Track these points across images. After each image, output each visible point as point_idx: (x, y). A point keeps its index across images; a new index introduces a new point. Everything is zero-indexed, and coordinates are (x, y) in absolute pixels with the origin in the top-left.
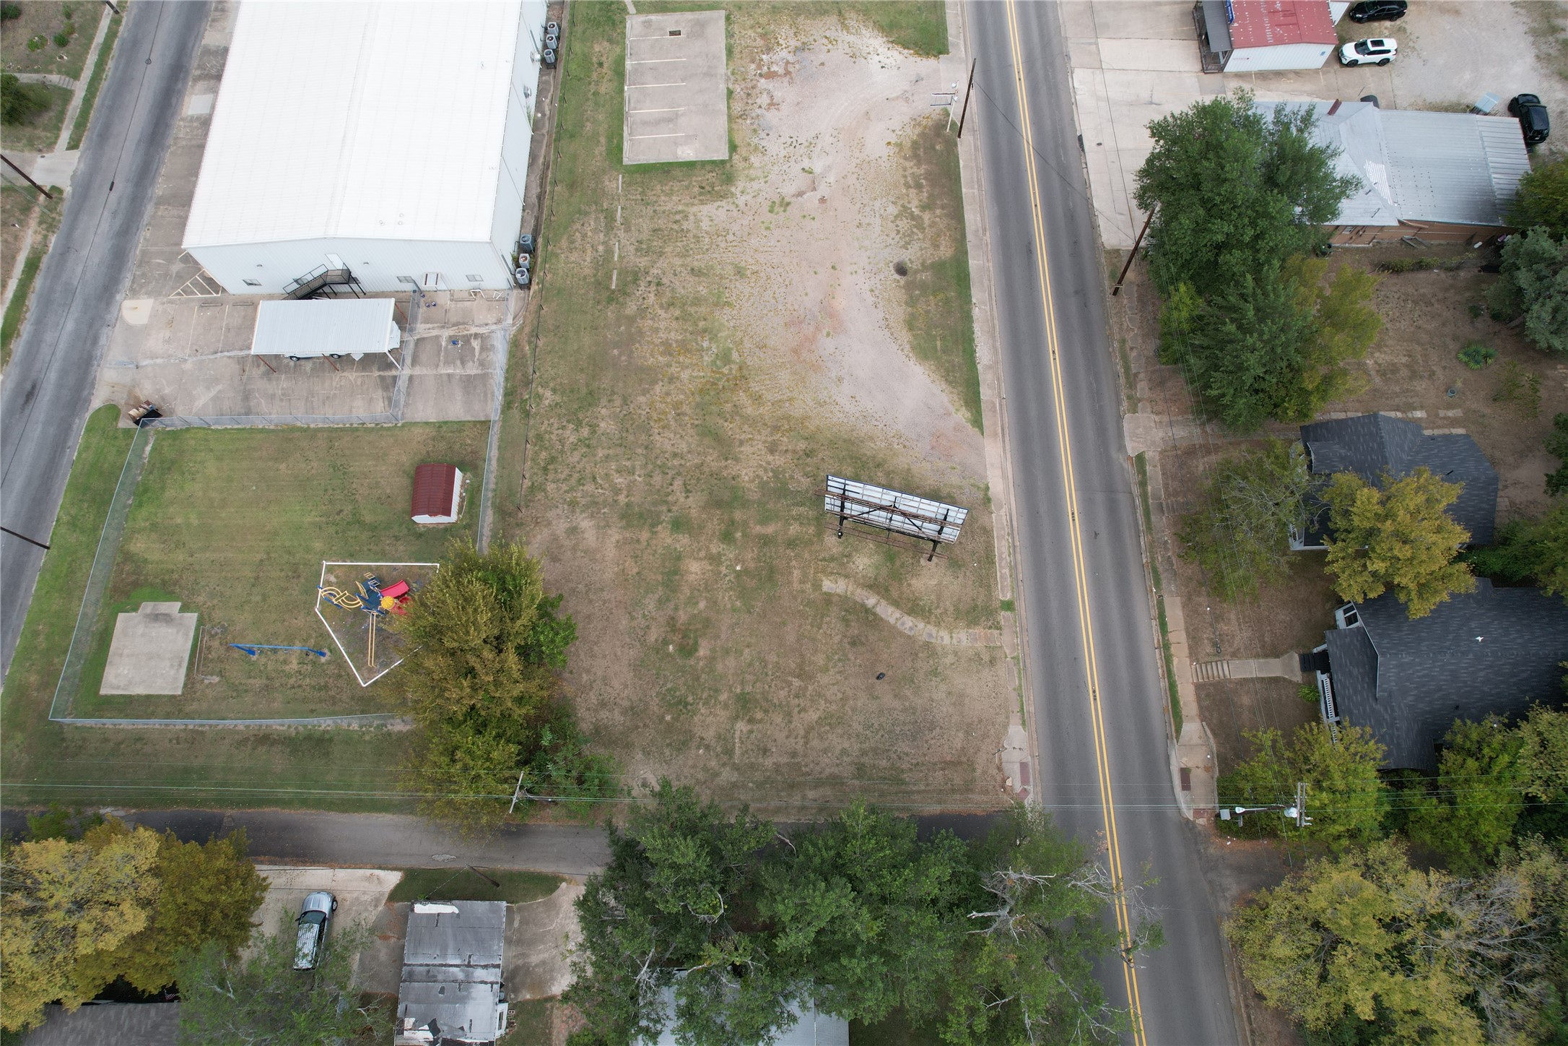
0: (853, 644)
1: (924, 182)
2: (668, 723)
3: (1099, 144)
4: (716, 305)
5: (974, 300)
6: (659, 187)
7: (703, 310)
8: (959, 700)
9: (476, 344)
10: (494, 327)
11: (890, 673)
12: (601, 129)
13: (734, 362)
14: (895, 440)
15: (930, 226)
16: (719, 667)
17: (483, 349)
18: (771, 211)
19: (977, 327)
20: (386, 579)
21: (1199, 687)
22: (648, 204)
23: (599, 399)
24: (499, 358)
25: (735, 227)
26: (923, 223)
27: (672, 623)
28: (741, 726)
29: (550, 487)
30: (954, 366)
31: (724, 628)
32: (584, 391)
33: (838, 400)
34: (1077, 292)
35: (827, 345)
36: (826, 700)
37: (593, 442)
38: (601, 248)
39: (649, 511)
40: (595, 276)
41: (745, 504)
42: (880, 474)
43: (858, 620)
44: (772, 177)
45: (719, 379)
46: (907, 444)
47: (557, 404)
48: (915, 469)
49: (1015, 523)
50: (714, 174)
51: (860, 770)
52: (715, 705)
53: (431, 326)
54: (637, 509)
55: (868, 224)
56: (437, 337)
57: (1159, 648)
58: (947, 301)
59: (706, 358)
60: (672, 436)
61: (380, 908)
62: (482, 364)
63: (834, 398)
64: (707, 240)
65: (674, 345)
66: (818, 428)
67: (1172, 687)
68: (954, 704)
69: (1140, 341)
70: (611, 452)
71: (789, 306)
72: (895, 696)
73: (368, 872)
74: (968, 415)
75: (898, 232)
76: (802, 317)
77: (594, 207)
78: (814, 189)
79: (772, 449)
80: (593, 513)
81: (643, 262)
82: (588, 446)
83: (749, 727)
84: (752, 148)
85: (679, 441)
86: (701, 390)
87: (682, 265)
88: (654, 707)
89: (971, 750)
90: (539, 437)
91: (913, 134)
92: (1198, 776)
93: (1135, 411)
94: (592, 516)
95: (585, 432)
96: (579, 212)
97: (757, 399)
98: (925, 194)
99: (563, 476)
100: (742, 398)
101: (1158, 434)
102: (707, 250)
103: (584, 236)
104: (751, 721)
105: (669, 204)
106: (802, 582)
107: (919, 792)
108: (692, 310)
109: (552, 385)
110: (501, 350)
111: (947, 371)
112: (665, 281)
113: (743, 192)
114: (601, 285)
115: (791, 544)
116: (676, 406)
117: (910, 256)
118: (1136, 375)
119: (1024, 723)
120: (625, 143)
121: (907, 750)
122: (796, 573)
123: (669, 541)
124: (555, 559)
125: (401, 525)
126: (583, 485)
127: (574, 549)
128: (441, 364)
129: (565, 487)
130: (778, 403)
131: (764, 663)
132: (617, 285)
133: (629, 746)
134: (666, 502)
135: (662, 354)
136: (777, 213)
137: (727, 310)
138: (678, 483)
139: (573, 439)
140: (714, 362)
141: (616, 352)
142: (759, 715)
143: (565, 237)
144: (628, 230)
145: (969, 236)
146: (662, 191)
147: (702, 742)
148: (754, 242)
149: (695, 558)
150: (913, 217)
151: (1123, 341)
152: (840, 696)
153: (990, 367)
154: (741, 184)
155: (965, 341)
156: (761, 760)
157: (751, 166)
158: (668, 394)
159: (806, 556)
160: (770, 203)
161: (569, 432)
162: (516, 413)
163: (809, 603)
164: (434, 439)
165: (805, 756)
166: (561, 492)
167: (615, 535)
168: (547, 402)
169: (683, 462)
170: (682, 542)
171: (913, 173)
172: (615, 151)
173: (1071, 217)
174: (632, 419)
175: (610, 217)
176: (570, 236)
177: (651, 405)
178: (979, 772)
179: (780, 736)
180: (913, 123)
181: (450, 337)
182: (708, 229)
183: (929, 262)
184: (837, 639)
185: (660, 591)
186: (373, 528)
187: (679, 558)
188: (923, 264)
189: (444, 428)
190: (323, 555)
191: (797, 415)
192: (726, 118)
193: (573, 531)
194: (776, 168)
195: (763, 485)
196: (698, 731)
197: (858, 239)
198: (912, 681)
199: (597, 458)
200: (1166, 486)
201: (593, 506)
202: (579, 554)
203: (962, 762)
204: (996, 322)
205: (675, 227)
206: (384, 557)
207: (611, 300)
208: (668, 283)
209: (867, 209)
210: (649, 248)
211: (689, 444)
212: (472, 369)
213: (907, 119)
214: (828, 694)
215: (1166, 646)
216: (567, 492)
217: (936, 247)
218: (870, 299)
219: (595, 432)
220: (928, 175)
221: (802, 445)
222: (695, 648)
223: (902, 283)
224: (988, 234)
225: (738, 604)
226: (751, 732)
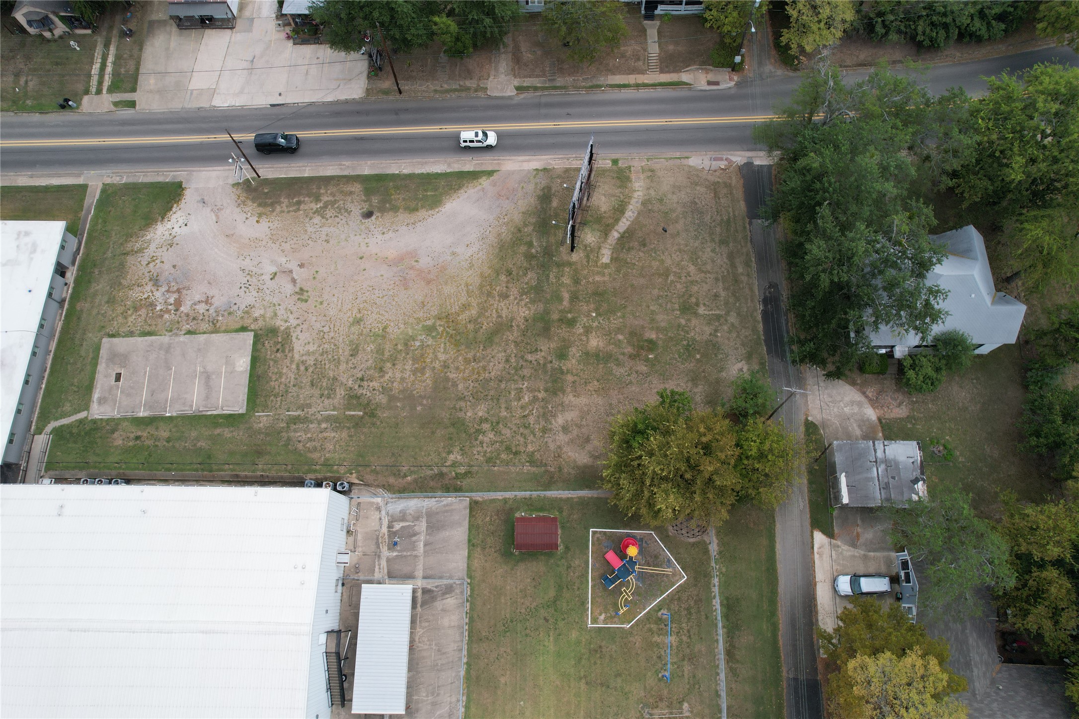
0: (644, 245)
1: (295, 200)
2: (702, 356)
3: (280, 94)
4: (384, 337)
5: (397, 172)
6: (272, 383)
7: (388, 346)
8: (677, 188)
9: (397, 526)
10: (383, 513)
11: (662, 225)
12: (207, 433)
13: (434, 324)
14: (501, 221)
15: (334, 196)
16: (663, 324)
17: (403, 518)
18: (306, 301)
19: (418, 171)
20: (602, 572)
21: (662, 71)
22: (287, 391)
23: (459, 418)
24: (414, 504)
25: (318, 326)
26: (331, 201)
27: (632, 357)
28: (701, 310)
29: (530, 448)
30: (447, 185)
31: (637, 323)
32: (451, 430)
33: (469, 254)
34: (397, 114)
35: (425, 262)
36: (681, 261)
37: (494, 420)
38: (324, 425)
39: (551, 376)
40: (349, 428)
41: (547, 312)
42: (526, 230)
43: (628, 242)
44: (275, 301)
45: (447, 333)
46: (504, 214)
47: (461, 450)
48: (523, 210)
49: (560, 156)
50: (267, 342)
51: (723, 242)
52: (688, 327)
53: (377, 567)
54: (550, 385)
55: (327, 235)
56: (388, 560)
57: (638, 90)
58: (397, 188)
59: (429, 343)
60: (492, 364)
61: (839, 543)
62: (417, 518)
63: (467, 258)
64: (326, 346)
65: (416, 366)
66: (489, 268)
67: (661, 85)
68: (680, 191)
69: (437, 82)
70: (503, 406)
71: (390, 288)
72: (677, 222)
73: (816, 556)
74: (484, 178)
75: (336, 216)
76: (400, 278)
77: (284, 434)
78: (291, 272)
79: (504, 296)
80: (551, 416)
81: (341, 392)
82: (498, 423)
83: (702, 306)
84: (246, 316)
85: (496, 358)
86: (455, 345)
87: (347, 363)
88: (690, 366)
89: (707, 183)
90: (489, 460)
91: (251, 206)
92: (711, 77)
93: (487, 88)
94: (555, 416)
95: (486, 426)
96: (286, 445)
97: (465, 307)
98: (306, 199)
99: (522, 439)
100: (463, 317)
101: (502, 78)
102: (335, 345)
103: (310, 439)
104: (697, 305)
105: (290, 375)
106: (604, 275)
107: (734, 212)
108: (387, 354)
109: (444, 455)
110: (405, 504)
111: (451, 189)
112: (359, 375)
113: (286, 321)
114: (358, 423)
115: (577, 281)
116: (467, 361)
117: (356, 210)
118: (460, 86)
119: (688, 158)
120: (225, 412)
121: (709, 217)
122: (597, 278)
123: (574, 361)
124: (588, 440)
125: (558, 566)
126: (530, 424)
127: (580, 426)
128: (415, 553)
129: (531, 437)
130: (469, 293)
131: (659, 297)
132: (360, 411)
133: (718, 381)
134: (545, 365)
135: (423, 374)
136: (309, 297)
137: (389, 330)
138: (529, 357)
139: (491, 435)
140: (433, 337)
141: (419, 408)
142: (693, 300)
143: (309, 455)
144: (309, 406)
145: (346, 173)
146: (276, 380)
147: (714, 334)
148: (332, 312)
149: (587, 343)
150: (325, 207)
151: (436, 91)
152: (678, 253)
153: (449, 165)
154: (279, 323)
155: (428, 179)
156: (722, 298)
157: (263, 316)
158: (457, 368)
159: (585, 272)
160: (299, 302)
162: (465, 483)
163: (618, 271)
164: (484, 549)
165: (717, 273)
166: (534, 440)
167: (569, 398)
168: (459, 457)
169: (513, 355)
170: (574, 352)
171: (287, 206)
172: (231, 420)
173: (337, 114)
174: (477, 392)
175: (295, 420)
176: (309, 451)
177: (465, 379)
178: (719, 180)
179: (706, 287)
180: (242, 206)
181: (389, 549)
182: (316, 346)
183: (363, 197)
184: (641, 254)
185: (611, 365)
186: (560, 588)
187: (587, 354)
188: (365, 201)
189: (474, 541)
190: (583, 628)
191: (479, 281)
192: (214, 335)
193: (565, 429)
194: (267, 298)
195: (533, 302)
196: (706, 337)
197: (339, 242)
198: (667, 213)
199: (508, 415)
200: (537, 76)
201: (546, 416)
202: (584, 423)
203: (714, 188)
204: (414, 160)
205: (311, 370)
206: (584, 575)
207: (373, 415)
208: (362, 372)
209: (313, 236)
210: (328, 388)
211: (499, 352)
212: (422, 526)
213: (239, 210)
214: (677, 259)
215: (638, 86)
216: (535, 436)
217: (351, 193)
218: (391, 234)
219: (486, 420)
220: (289, 197)
221: (503, 278)
222: (650, 341)
223: (379, 214)
224: (344, 163)
225: (619, 314)
226: (704, 304)
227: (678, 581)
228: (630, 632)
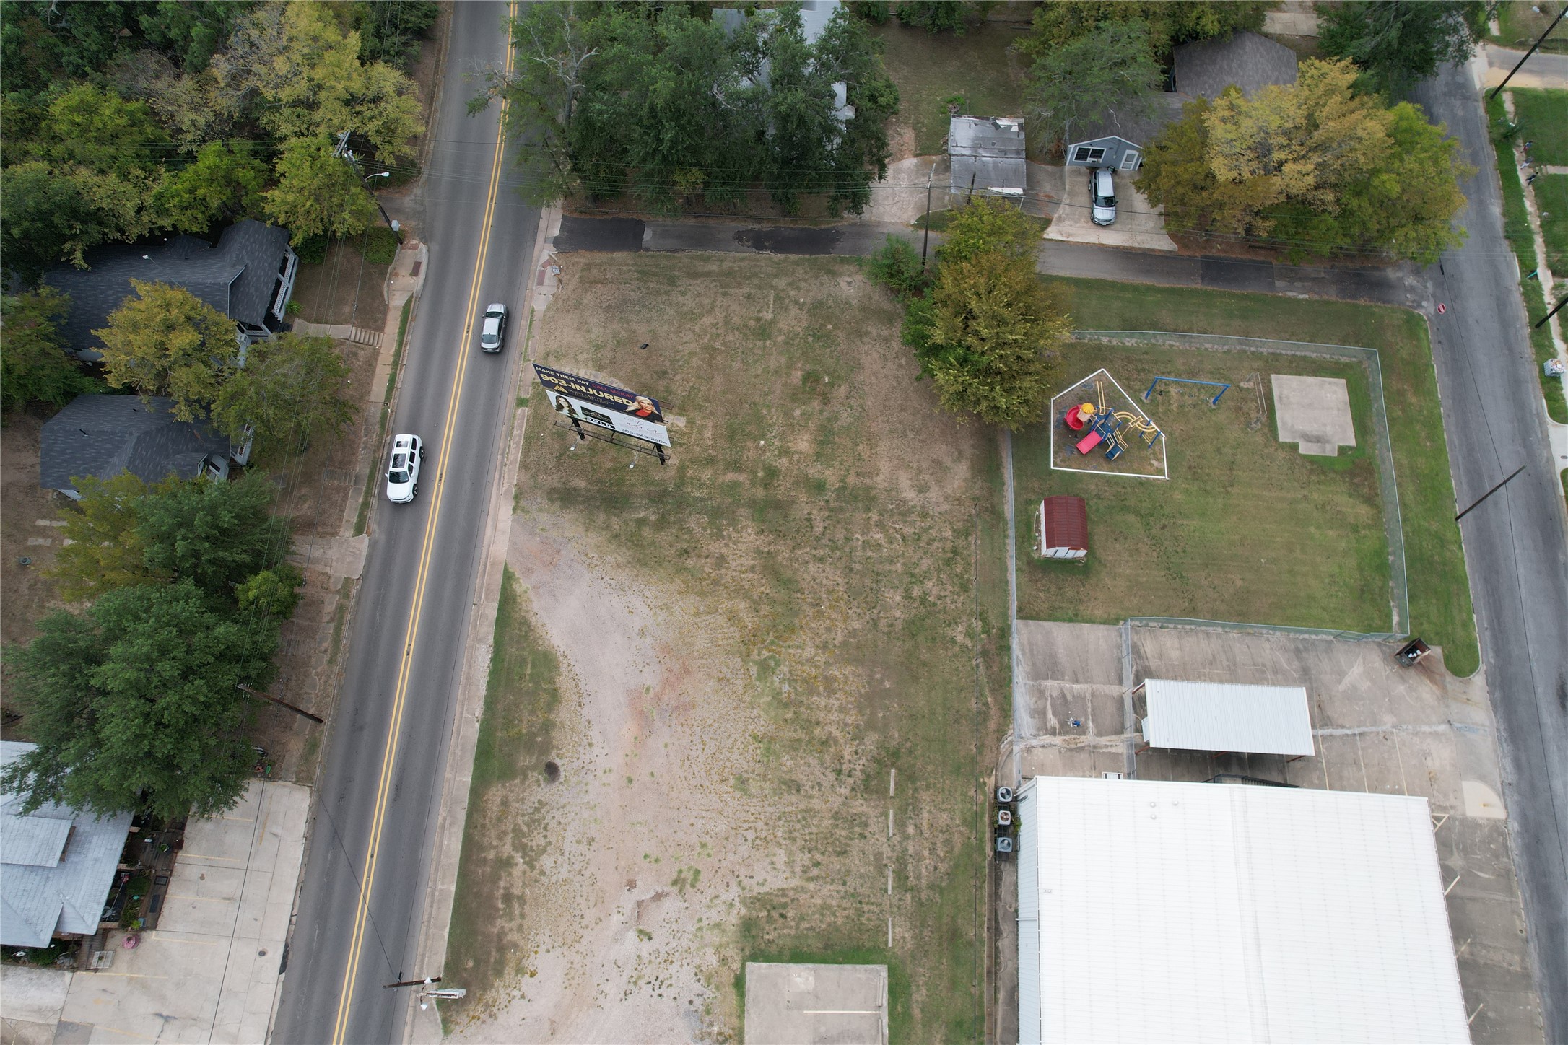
0: (665, 373)
1: (501, 906)
2: (830, 323)
3: (262, 953)
4: (772, 740)
5: (477, 726)
6: (840, 921)
7: (787, 733)
8: (581, 326)
9: (1053, 722)
10: (1034, 742)
11: (636, 349)
12: (920, 1033)
13: (755, 662)
14: (595, 562)
15: (505, 833)
16: (783, 361)
17: (1042, 713)
18: (697, 872)
19: (482, 690)
20: (1101, 460)
21: (381, 329)
22: (853, 895)
23: (903, 629)
24: (1022, 698)
25: (744, 849)
26: (513, 839)
27: (826, 401)
28: (767, 315)
29: (948, 534)
30: (518, 642)
31: (778, 392)
32: (920, 639)
33: (646, 610)
34: (361, 728)
35: (650, 678)
36: (694, 331)
37: (907, 579)
38: (911, 830)
39: (847, 502)
40: (916, 790)
41: (753, 504)
42: (617, 527)
43: (657, 392)
44: (691, 928)
45: (772, 643)
46: (584, 558)
47: (949, 625)
48: (581, 529)
49: (497, 476)
50: (766, 937)
51: (672, 281)
52: (789, 333)
53: (1109, 750)
54: (860, 505)
55: (579, 842)
56: (1100, 734)
57: (402, 365)
58: (509, 724)
59: (786, 669)
60: (825, 582)
61: (1056, 215)
62: (1041, 693)
63: (652, 613)
64: (780, 834)
65: (821, 689)
66: (672, 581)
67: (402, 333)
68: (586, 323)
69: (314, 659)
70: (888, 567)
71: (689, 732)
72: (634, 332)
73: (1071, 239)
74: (515, 586)
75: (545, 828)
76: (675, 715)
77: (923, 896)
78: (640, 904)
79: (721, 561)
80: (904, 506)
81: (859, 806)
82: (912, 575)
83: (761, 315)
84: (714, 980)
85: (816, 575)
86: (793, 632)
87: (811, 797)
88: (841, 337)
89: (580, 290)
90: (964, 588)
91: (499, 991)
92: (405, 270)
93: (347, 579)
94: (904, 501)
95: (916, 591)
96: (941, 891)
97: (732, 617)
98: (502, 884)
99: (936, 544)
100: (749, 620)
101: (333, 553)
102: (779, 818)
103: (933, 850)
104: (759, 319)
105: (827, 892)
106: (704, 426)
107: (628, 265)
108: (800, 734)
109: (957, 649)
110: (1022, 710)
111: (526, 637)
112: (832, 776)
113: (731, 905)
114: (909, 777)
115: (711, 461)
116: (819, 615)
117: (538, 791)
118: (332, 620)
119: (533, 312)
120: (885, 1003)
121: (632, 293)
122: (708, 434)
123: (828, 472)
124: (937, 462)
125: (1098, 510)
126: (914, 533)
127: (920, 471)
128: (1088, 697)
129: (934, 532)
130: (711, 611)
131: (744, 362)
132: (889, 773)
133: (864, 309)
134: (831, 510)
135: (835, 679)
136: (690, 869)
137: (760, 731)
138: (818, 529)
139: (929, 584)
140: (778, 664)
141: (887, 685)
142: (752, 323)
143: (957, 851)
144: (878, 856)
145: (462, 815)
146: (834, 914)
147: (801, 307)
148: (722, 827)
149: (803, 453)
150: (523, 849)
151: (331, 662)
152: (682, 334)
153: (480, 641)
154: (733, 919)
155: (501, 672)
156: (753, 291)
157: (717, 950)
158: (829, 630)
159: (697, 449)
160: (697, 885)
161: (934, 592)
162: (995, 622)
163: (700, 408)
164: (1080, 601)
165: (715, 293)
166: (937, 528)
167: (881, 481)
168: (960, 629)
169: (814, 552)
170: (814, 471)
171: (511, 920)
172: (898, 989)
173: (336, 836)
174: (867, 603)
175: (901, 877)
176: (950, 851)
177: (846, 618)
178: (577, 276)
179: (735, 307)
180: (495, 1010)
181: (1084, 733)
182: (778, 851)
183: (517, 781)
184: (678, 377)
185: (836, 427)
186: (1124, 509)
187: (818, 455)
188: (526, 777)
189: (1070, 613)
190: (1168, 487)
191: (693, 596)
192: (747, 1038)
193: (922, 489)
194: (685, 943)
195: (733, 522)
196: (804, 315)
197: (596, 820)
198: (618, 342)
199: (902, 561)
200: (345, 500)
201: (904, 512)
202: (915, 465)
203: (587, 283)
204: (460, 697)
205: (818, 857)
206: (1109, 480)
207: (896, 754)
208: (827, 772)
209: (577, 867)
210: (851, 826)
211: (807, 571)
212: (1051, 686)
213: (502, 1017)
214: (691, 335)
215: (396, 364)
216: (930, 528)
217: (505, 803)
218: (594, 733)
219: (907, 590)
220: (491, 919)
221: (691, 562)
222: (806, 379)
223: (554, 753)
224: (440, 820)
225: (764, 412)
226: (759, 311)
227: (1108, 379)
228: (1170, 436)
